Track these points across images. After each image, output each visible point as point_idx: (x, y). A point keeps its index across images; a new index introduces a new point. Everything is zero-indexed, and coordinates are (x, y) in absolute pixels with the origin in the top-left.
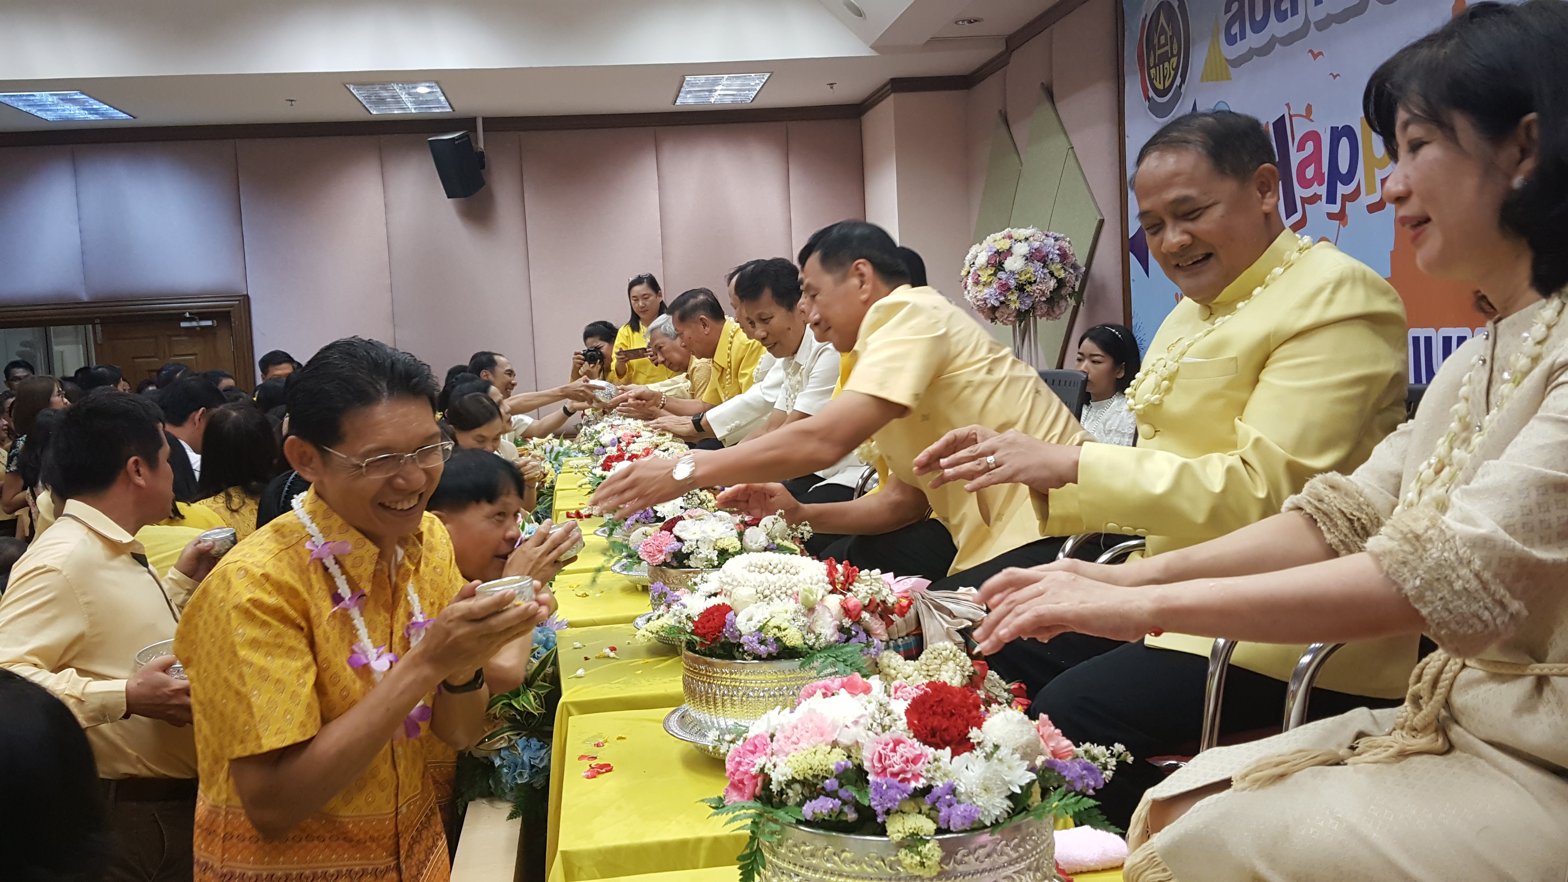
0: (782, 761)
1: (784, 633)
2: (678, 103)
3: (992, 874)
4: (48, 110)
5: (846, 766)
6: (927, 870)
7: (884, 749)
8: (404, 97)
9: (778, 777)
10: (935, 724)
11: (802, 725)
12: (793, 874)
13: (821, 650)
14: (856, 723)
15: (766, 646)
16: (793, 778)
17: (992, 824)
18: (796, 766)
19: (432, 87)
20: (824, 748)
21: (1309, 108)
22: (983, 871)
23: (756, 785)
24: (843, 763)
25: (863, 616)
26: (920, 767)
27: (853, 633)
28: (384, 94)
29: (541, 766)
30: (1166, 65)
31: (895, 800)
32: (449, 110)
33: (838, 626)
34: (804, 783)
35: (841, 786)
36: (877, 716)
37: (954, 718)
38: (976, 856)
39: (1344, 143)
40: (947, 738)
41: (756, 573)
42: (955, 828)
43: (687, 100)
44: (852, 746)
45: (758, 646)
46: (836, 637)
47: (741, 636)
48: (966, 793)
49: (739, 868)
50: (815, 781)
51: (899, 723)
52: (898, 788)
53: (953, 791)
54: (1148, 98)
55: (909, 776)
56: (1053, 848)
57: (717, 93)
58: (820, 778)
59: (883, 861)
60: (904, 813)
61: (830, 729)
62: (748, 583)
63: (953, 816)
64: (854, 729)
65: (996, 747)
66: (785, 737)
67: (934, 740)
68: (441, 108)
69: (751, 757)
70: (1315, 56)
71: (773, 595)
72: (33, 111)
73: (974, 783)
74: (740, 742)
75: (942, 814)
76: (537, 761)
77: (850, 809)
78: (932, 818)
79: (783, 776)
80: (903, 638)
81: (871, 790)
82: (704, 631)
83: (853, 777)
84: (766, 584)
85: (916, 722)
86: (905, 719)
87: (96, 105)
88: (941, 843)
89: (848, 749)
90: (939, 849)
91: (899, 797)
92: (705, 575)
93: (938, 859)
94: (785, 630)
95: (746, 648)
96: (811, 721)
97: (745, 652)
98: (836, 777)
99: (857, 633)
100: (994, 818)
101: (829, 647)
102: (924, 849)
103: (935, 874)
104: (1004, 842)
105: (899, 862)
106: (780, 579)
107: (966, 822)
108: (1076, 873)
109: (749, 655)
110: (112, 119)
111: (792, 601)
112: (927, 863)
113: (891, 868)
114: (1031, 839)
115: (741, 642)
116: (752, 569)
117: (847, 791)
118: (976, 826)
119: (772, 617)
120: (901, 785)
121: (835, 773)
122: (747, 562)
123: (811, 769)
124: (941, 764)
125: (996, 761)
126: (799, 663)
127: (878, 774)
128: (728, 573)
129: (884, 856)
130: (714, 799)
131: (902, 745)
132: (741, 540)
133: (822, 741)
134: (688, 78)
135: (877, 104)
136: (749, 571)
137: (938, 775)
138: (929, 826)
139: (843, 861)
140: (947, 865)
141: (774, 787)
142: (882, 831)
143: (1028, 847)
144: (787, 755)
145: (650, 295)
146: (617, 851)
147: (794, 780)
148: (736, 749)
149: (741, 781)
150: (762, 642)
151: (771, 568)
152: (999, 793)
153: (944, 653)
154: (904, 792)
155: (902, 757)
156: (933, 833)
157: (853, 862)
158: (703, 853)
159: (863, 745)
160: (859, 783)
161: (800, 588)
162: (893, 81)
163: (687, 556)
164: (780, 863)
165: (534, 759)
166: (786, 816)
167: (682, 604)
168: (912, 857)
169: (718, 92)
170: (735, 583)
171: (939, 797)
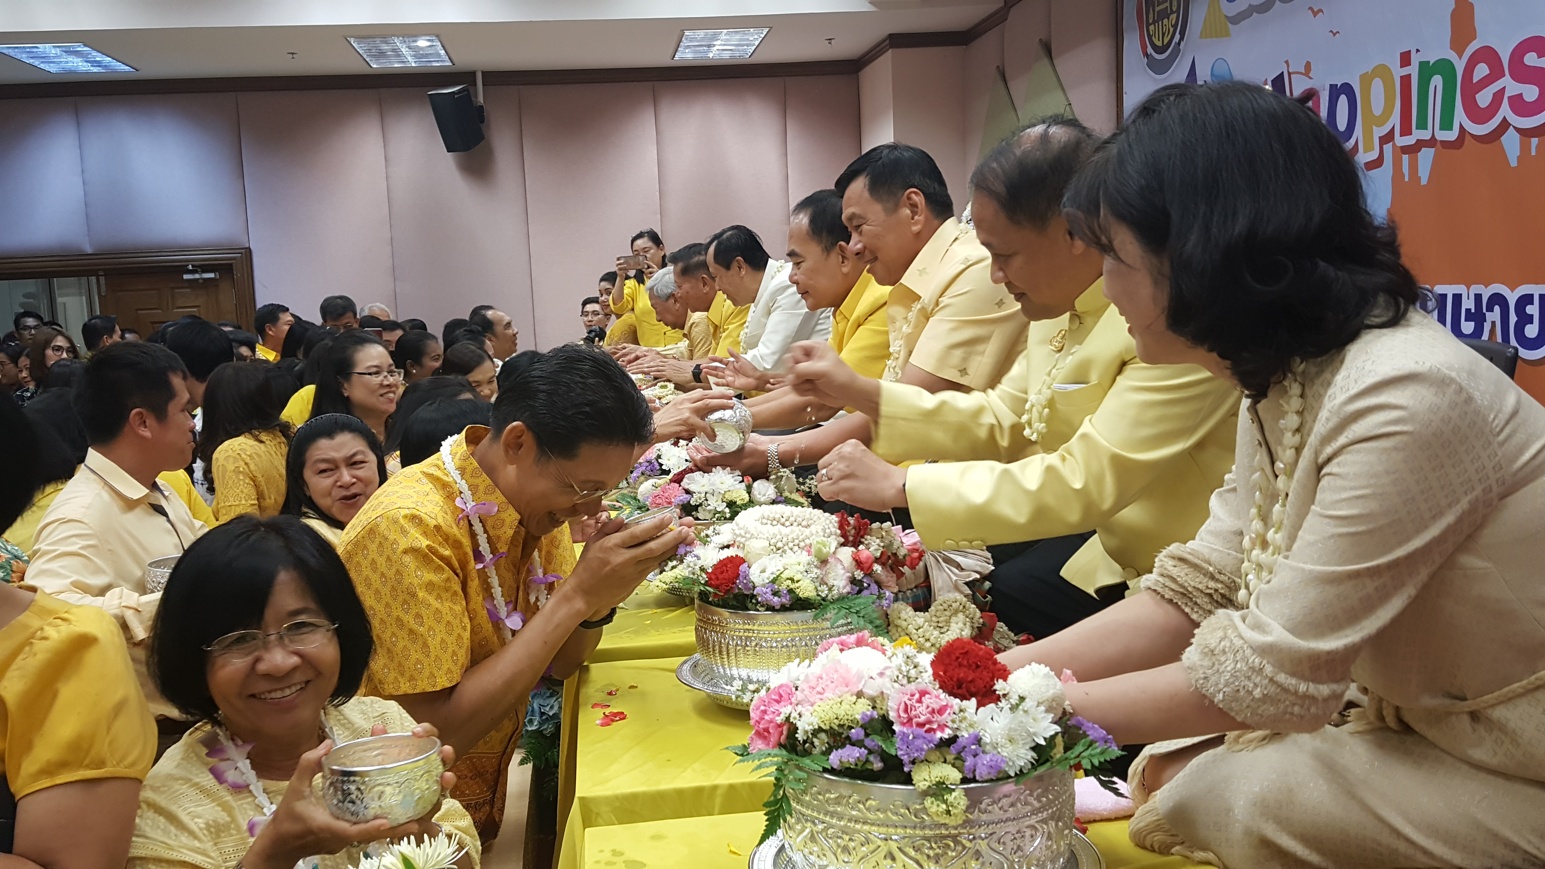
0: (807, 710)
1: (797, 585)
2: (677, 57)
3: (1015, 823)
4: (54, 62)
5: (871, 716)
6: (953, 818)
7: (910, 700)
8: (404, 50)
9: (804, 725)
10: (962, 675)
11: (827, 675)
12: (817, 821)
13: (834, 602)
14: (881, 674)
15: (779, 597)
16: (820, 727)
17: (1016, 774)
18: (823, 716)
19: (432, 41)
20: (850, 698)
21: (1308, 66)
22: (1008, 820)
23: (782, 733)
24: (869, 713)
25: (874, 569)
26: (946, 717)
27: (865, 585)
28: (385, 47)
29: (551, 714)
30: (1165, 21)
31: (922, 750)
32: (449, 64)
33: (850, 577)
34: (831, 732)
35: (867, 735)
36: (904, 669)
37: (979, 670)
38: (1000, 805)
39: (1343, 100)
40: (973, 690)
41: (769, 525)
42: (981, 777)
43: (686, 55)
44: (878, 697)
45: (771, 597)
46: (848, 589)
47: (754, 587)
48: (991, 743)
49: (765, 814)
50: (841, 731)
51: (925, 675)
52: (924, 738)
53: (978, 741)
54: (1146, 54)
55: (935, 726)
56: (1074, 799)
57: (715, 48)
58: (845, 727)
59: (908, 809)
60: (929, 762)
61: (855, 679)
62: (761, 535)
63: (980, 765)
64: (879, 680)
65: (1022, 699)
66: (811, 687)
67: (960, 691)
68: (441, 61)
69: (775, 707)
70: (1315, 14)
71: (786, 548)
72: (36, 63)
73: (1000, 734)
74: (763, 692)
75: (967, 764)
76: (547, 709)
77: (875, 758)
78: (957, 768)
79: (809, 725)
80: (911, 590)
81: (897, 740)
82: (718, 582)
83: (879, 726)
84: (779, 537)
85: (941, 673)
86: (930, 671)
87: (99, 57)
88: (967, 792)
89: (873, 700)
90: (965, 798)
91: (925, 747)
92: (717, 527)
93: (964, 808)
94: (798, 581)
95: (760, 599)
96: (836, 671)
97: (759, 603)
98: (862, 726)
99: (869, 585)
100: (1018, 768)
101: (842, 598)
102: (950, 798)
103: (961, 822)
104: (1028, 792)
105: (925, 810)
106: (792, 532)
107: (992, 771)
108: (1090, 822)
109: (762, 606)
110: (116, 72)
111: (805, 553)
112: (953, 811)
113: (916, 817)
114: (1053, 788)
115: (755, 593)
116: (765, 521)
117: (873, 741)
118: (1001, 776)
119: (785, 569)
120: (926, 735)
121: (860, 723)
122: (760, 515)
123: (837, 718)
124: (966, 714)
125: (1021, 712)
126: (813, 614)
127: (903, 724)
128: (741, 525)
129: (909, 804)
130: (738, 747)
131: (927, 696)
132: (749, 493)
133: (848, 692)
134: (687, 33)
135: (873, 60)
136: (762, 524)
137: (963, 725)
138: (953, 775)
139: (868, 809)
140: (971, 813)
141: (800, 736)
142: (908, 780)
143: (1051, 797)
144: (812, 705)
145: (650, 248)
146: (633, 798)
147: (820, 730)
148: (760, 698)
149: (767, 730)
150: (775, 593)
151: (783, 520)
152: (1024, 744)
153: (954, 605)
154: (930, 742)
155: (928, 707)
156: (958, 782)
157: (878, 810)
158: (718, 801)
159: (888, 695)
160: (884, 733)
161: (813, 540)
162: (891, 36)
163: (696, 508)
164: (804, 810)
165: (543, 706)
166: (812, 764)
167: (695, 556)
168: (938, 805)
169: (717, 47)
170: (748, 536)
171: (964, 747)
